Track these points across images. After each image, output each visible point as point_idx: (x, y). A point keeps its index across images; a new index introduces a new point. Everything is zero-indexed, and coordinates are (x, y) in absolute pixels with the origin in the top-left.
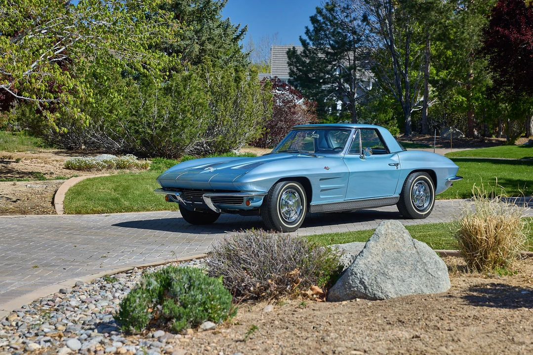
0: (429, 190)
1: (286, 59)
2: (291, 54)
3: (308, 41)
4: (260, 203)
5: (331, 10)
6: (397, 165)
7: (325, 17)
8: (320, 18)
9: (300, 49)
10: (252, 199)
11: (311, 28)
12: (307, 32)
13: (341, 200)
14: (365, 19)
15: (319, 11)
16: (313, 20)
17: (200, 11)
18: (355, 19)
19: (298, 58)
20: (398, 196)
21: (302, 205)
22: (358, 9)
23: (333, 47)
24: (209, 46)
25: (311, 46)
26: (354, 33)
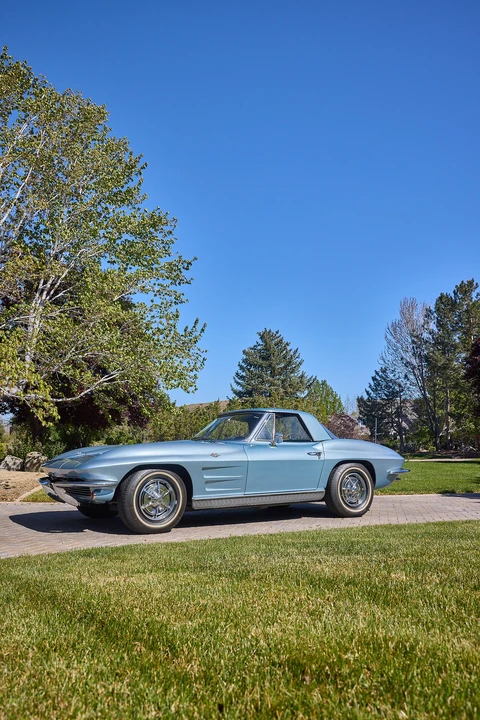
0: (364, 484)
1: (356, 403)
2: (360, 400)
3: (370, 391)
4: (111, 495)
5: (384, 371)
6: (319, 454)
7: (381, 377)
8: (378, 377)
9: (366, 397)
10: (98, 490)
11: (372, 384)
12: (370, 386)
13: (241, 494)
14: (406, 376)
15: (377, 373)
16: (374, 379)
17: (285, 367)
18: (399, 378)
19: (365, 403)
20: (324, 490)
21: (177, 498)
22: (401, 370)
23: (386, 395)
24: (290, 390)
25: (373, 395)
26: (400, 386)
